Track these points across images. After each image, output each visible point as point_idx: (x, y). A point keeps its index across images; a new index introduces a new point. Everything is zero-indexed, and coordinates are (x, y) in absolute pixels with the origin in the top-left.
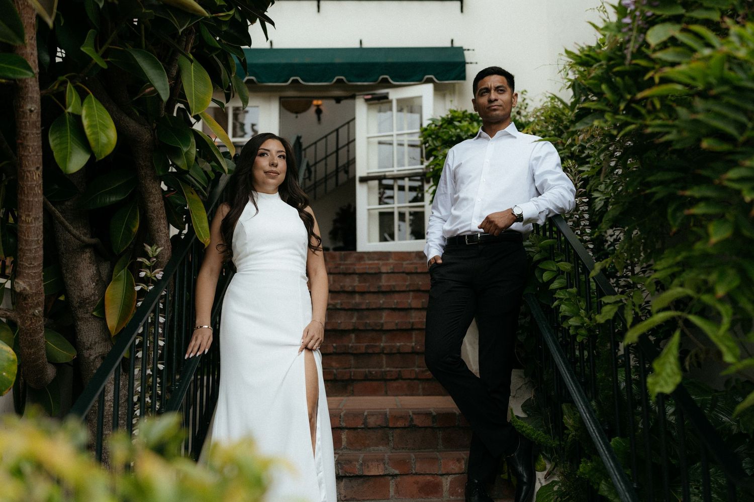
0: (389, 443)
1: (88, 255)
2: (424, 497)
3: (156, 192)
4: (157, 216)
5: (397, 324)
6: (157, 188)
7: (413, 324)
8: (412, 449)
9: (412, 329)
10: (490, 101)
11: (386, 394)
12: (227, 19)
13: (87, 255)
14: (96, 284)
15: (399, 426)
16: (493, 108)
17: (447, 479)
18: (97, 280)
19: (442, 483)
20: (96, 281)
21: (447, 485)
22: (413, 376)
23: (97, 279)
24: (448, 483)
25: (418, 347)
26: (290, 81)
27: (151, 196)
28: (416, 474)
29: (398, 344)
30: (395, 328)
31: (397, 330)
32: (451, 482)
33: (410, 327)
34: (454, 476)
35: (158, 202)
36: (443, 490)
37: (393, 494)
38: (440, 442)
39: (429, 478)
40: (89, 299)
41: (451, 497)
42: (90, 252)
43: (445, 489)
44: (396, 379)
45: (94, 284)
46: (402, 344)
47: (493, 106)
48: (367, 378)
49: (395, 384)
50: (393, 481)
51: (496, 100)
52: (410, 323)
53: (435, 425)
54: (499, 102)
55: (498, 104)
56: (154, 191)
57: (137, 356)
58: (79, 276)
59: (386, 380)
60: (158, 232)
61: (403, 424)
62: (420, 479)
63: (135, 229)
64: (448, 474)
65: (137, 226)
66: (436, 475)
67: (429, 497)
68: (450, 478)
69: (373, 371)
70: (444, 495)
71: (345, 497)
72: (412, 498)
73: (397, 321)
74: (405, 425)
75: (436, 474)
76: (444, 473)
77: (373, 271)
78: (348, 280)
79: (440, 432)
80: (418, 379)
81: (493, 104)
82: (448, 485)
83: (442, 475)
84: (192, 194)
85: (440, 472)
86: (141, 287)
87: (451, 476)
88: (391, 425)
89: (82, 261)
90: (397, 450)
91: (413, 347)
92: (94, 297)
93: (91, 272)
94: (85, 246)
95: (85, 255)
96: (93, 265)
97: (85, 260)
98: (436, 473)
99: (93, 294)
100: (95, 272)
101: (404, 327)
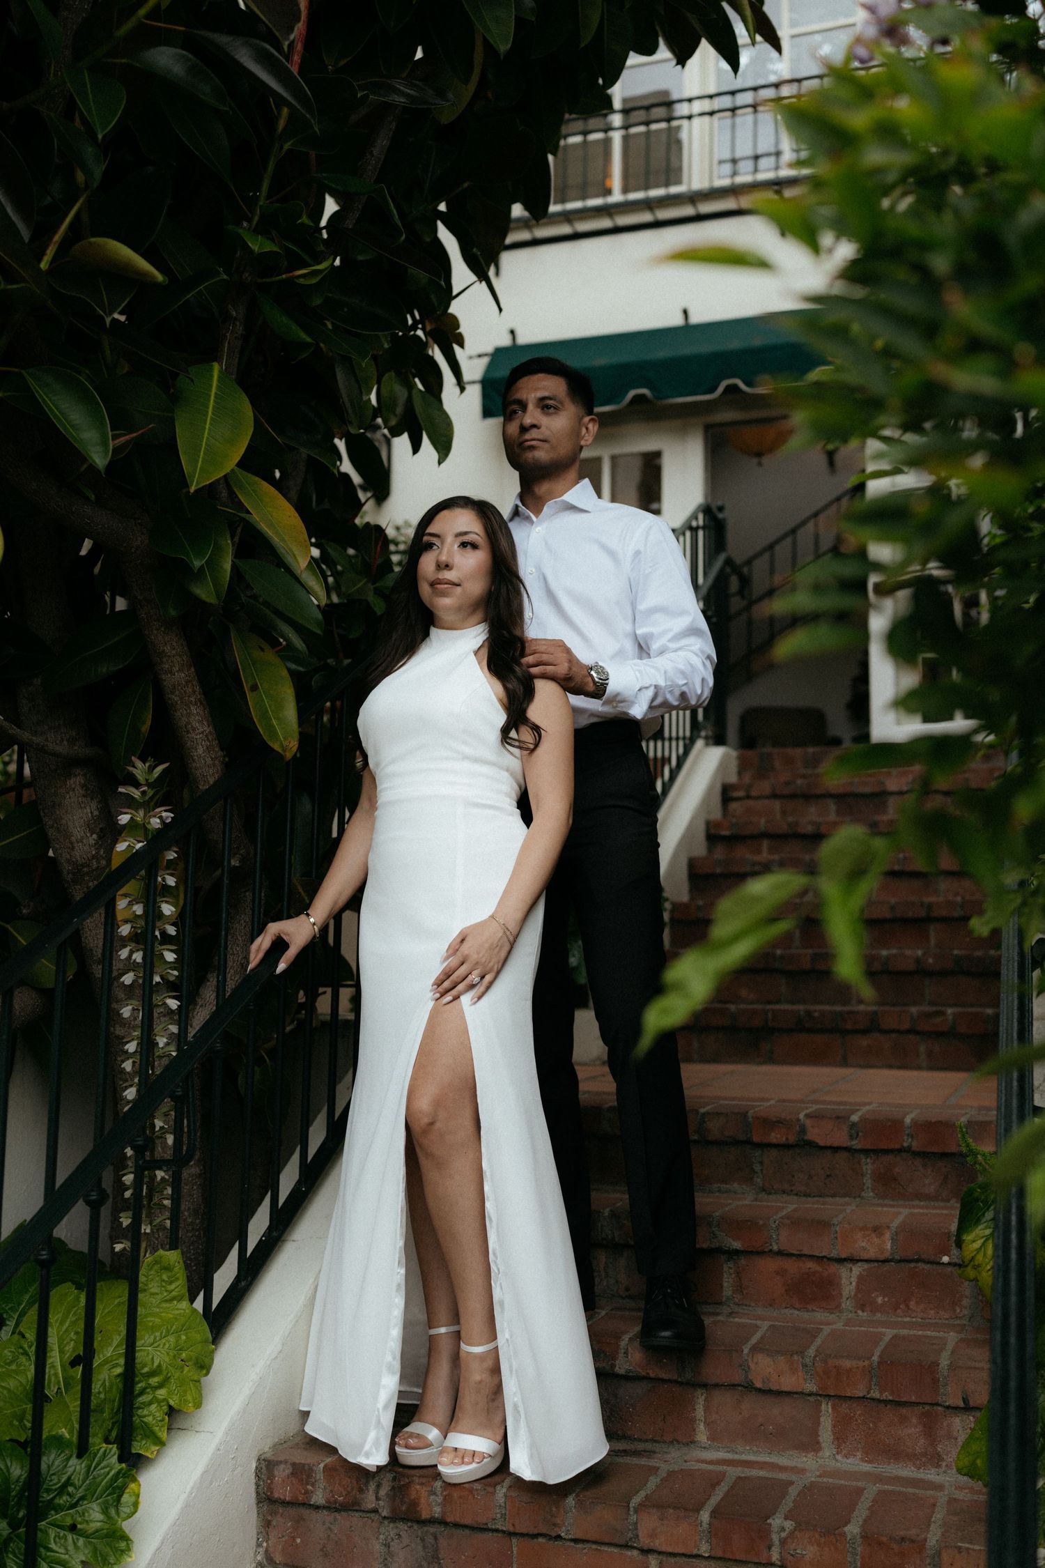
0: (752, 1178)
1: (80, 780)
2: (797, 1306)
3: (174, 652)
4: (181, 699)
5: (892, 908)
6: (175, 644)
7: (930, 907)
8: (805, 1196)
9: (929, 920)
10: (524, 429)
11: (845, 1063)
12: (314, 281)
13: (77, 781)
14: (100, 838)
15: (774, 1141)
16: (529, 443)
17: (851, 1270)
18: (101, 829)
19: (840, 1278)
20: (98, 830)
21: (851, 1283)
22: (906, 1026)
23: (101, 826)
24: (854, 1281)
25: (931, 960)
26: (721, 389)
27: (164, 660)
28: (780, 1253)
29: (884, 953)
30: (888, 915)
31: (894, 920)
32: (860, 1279)
33: (923, 914)
34: (866, 1266)
35: (179, 671)
36: (841, 1294)
37: (730, 1293)
38: (868, 1182)
39: (811, 1265)
40: (89, 866)
41: (860, 1312)
42: (85, 775)
43: (845, 1293)
44: (865, 1032)
45: (95, 836)
46: (894, 951)
47: (527, 441)
48: (801, 1026)
49: (864, 1042)
50: (731, 1264)
51: (534, 426)
52: (922, 904)
53: (855, 1144)
54: (543, 432)
55: (541, 437)
56: (167, 649)
57: (123, 982)
58: (64, 821)
59: (844, 1033)
60: (188, 732)
61: (784, 1139)
62: (792, 1267)
63: (145, 728)
64: (853, 1260)
65: (149, 723)
66: (825, 1260)
67: (810, 1307)
68: (857, 1270)
69: (815, 1011)
70: (843, 1305)
71: (627, 1289)
72: (771, 1305)
73: (893, 901)
74: (787, 1139)
75: (825, 1257)
76: (843, 1256)
77: (867, 790)
78: (813, 810)
79: (868, 1160)
80: (917, 1033)
81: (527, 436)
82: (854, 1284)
83: (841, 1261)
84: (262, 650)
85: (834, 1254)
86: (127, 844)
87: (859, 1264)
88: (756, 1139)
89: (68, 793)
90: (770, 1194)
91: (918, 961)
92: (98, 862)
93: (87, 813)
94: (69, 765)
95: (72, 781)
96: (92, 799)
97: (74, 790)
98: (823, 1254)
99: (94, 857)
100: (96, 813)
101: (910, 914)
